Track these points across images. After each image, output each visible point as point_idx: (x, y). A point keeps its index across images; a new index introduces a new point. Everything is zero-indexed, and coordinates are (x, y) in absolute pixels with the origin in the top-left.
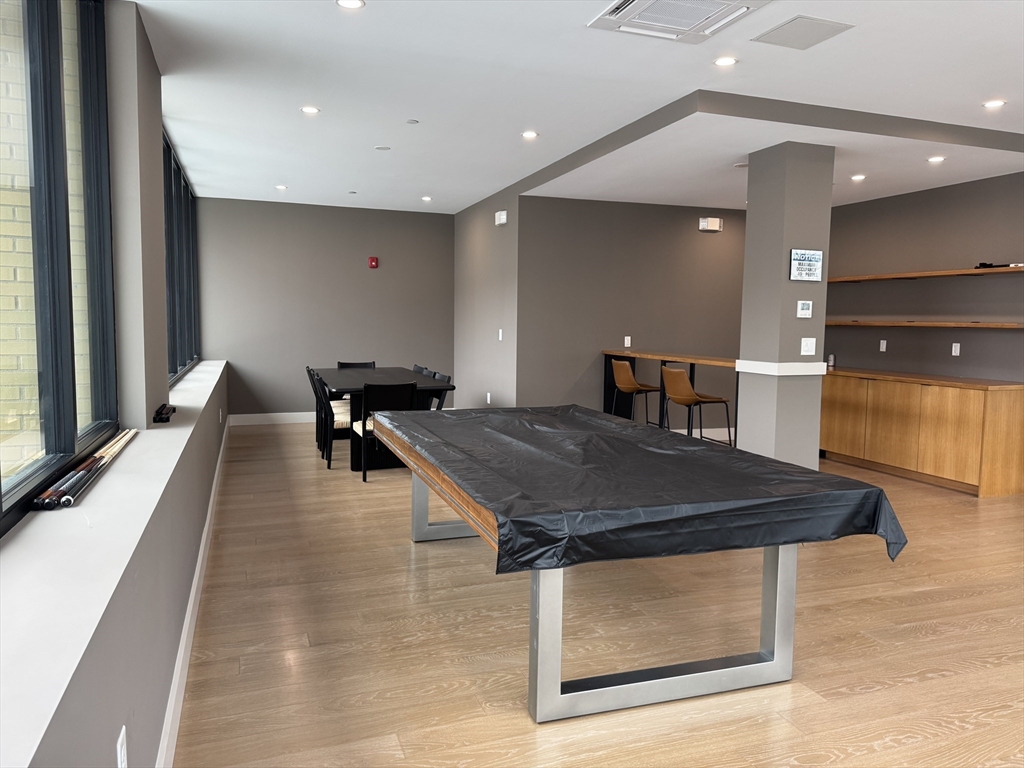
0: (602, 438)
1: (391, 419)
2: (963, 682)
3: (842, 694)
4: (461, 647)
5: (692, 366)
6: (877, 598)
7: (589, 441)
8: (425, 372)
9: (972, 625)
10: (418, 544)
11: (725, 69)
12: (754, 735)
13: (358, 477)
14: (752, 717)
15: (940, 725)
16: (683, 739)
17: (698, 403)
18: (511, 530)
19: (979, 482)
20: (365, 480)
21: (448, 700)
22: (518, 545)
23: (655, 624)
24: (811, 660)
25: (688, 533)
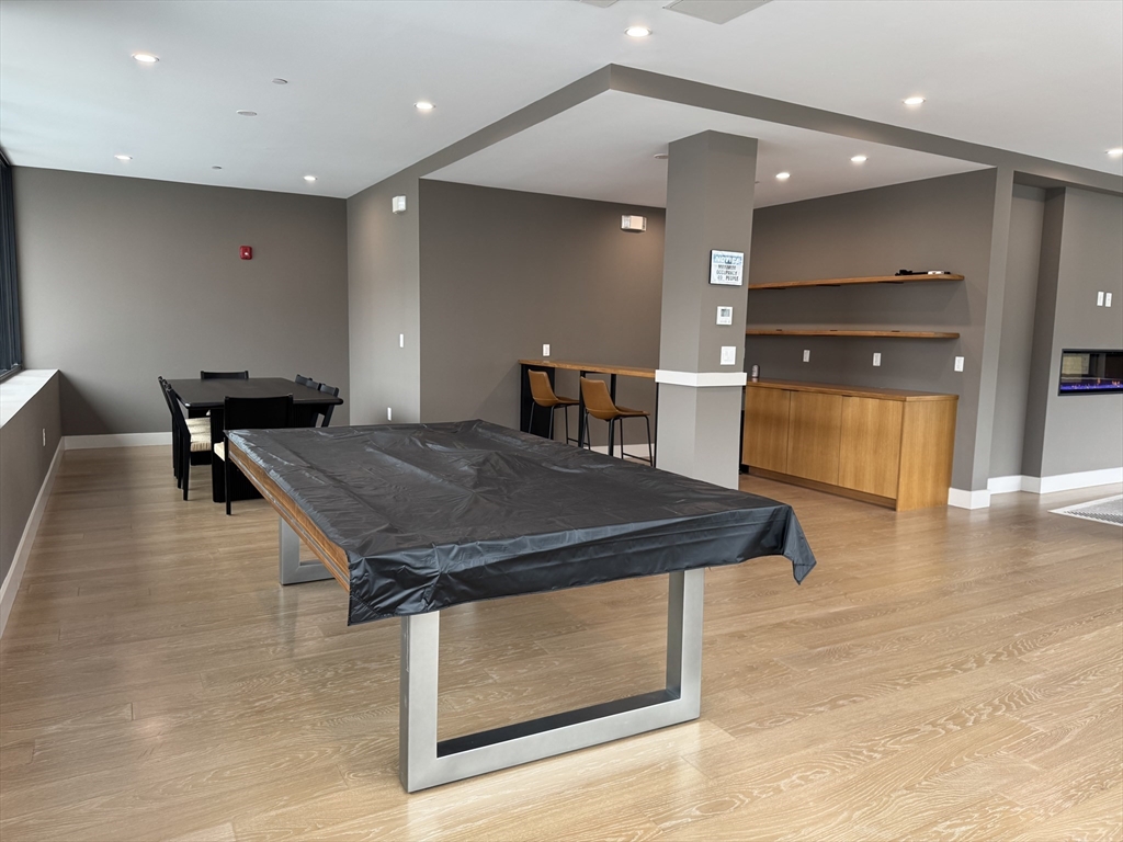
0: (502, 458)
1: (247, 439)
2: (873, 707)
3: (751, 729)
4: (326, 708)
5: (613, 376)
6: (792, 621)
7: (486, 460)
8: (309, 383)
9: (884, 645)
10: (287, 588)
11: (637, 42)
12: (655, 784)
13: (220, 509)
14: (654, 765)
15: (848, 756)
16: (576, 796)
17: (618, 417)
18: (366, 571)
19: (897, 496)
20: (229, 512)
21: (302, 774)
22: (376, 587)
23: (557, 663)
24: (721, 695)
25: (582, 561)
